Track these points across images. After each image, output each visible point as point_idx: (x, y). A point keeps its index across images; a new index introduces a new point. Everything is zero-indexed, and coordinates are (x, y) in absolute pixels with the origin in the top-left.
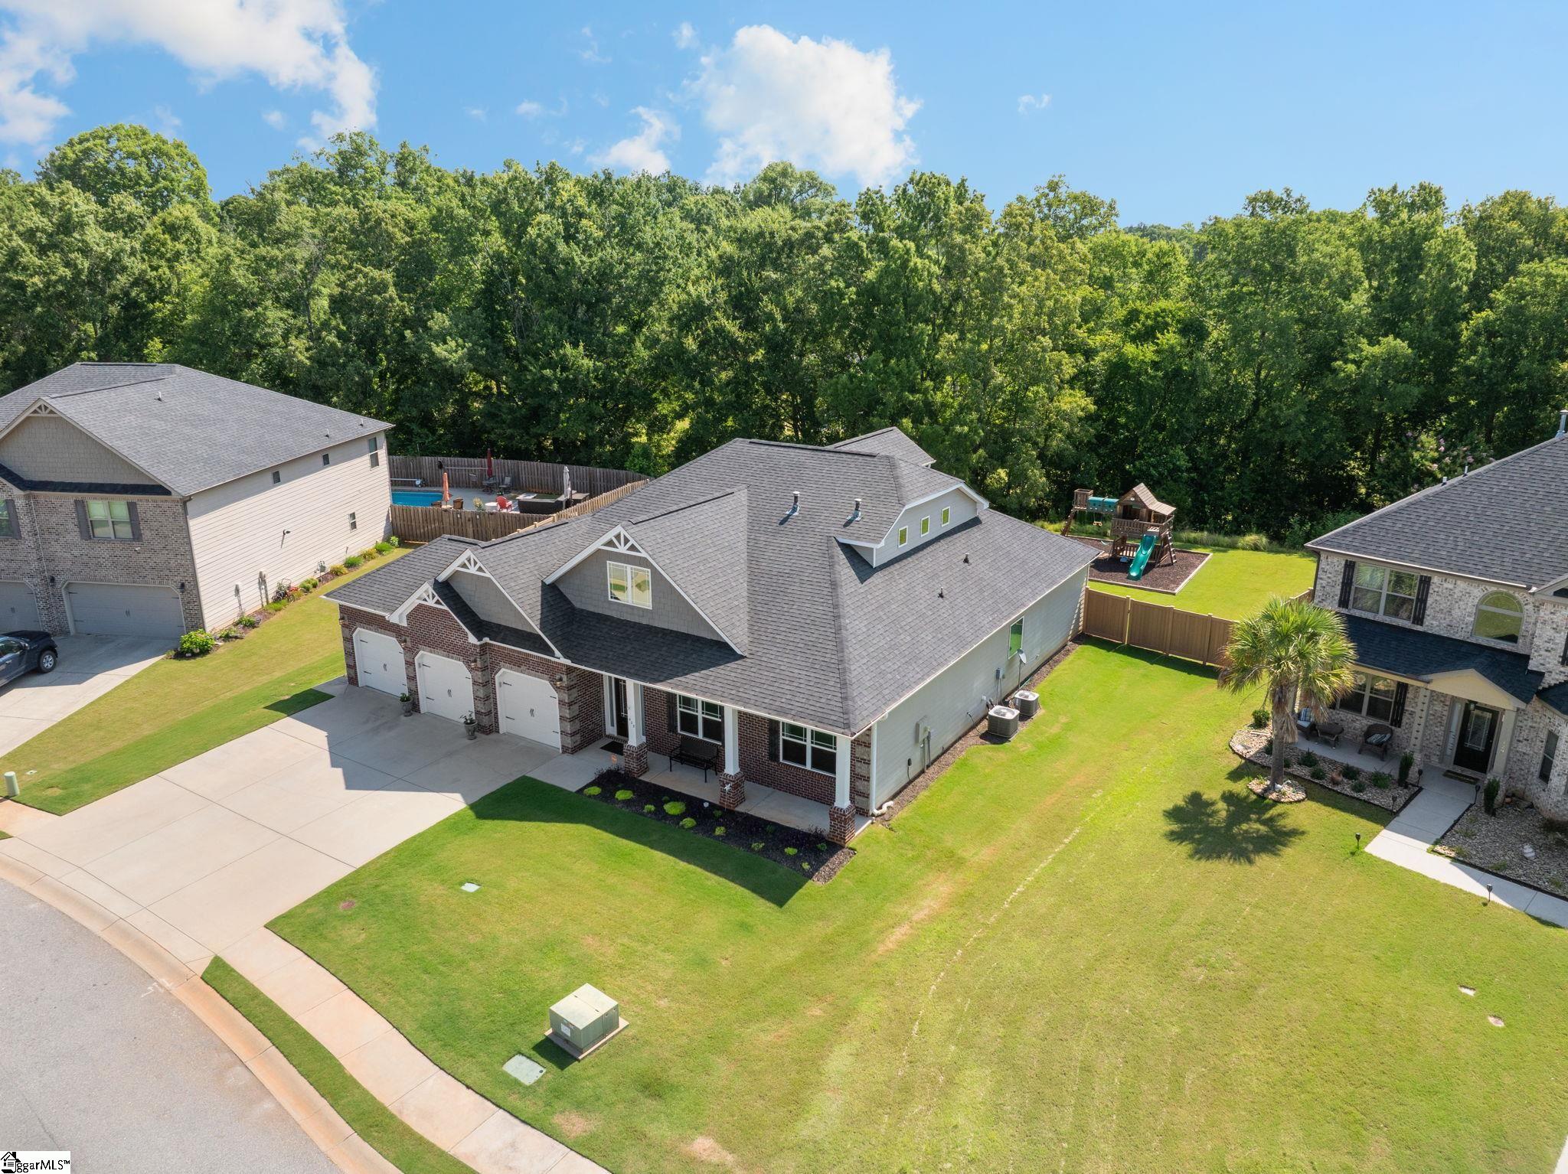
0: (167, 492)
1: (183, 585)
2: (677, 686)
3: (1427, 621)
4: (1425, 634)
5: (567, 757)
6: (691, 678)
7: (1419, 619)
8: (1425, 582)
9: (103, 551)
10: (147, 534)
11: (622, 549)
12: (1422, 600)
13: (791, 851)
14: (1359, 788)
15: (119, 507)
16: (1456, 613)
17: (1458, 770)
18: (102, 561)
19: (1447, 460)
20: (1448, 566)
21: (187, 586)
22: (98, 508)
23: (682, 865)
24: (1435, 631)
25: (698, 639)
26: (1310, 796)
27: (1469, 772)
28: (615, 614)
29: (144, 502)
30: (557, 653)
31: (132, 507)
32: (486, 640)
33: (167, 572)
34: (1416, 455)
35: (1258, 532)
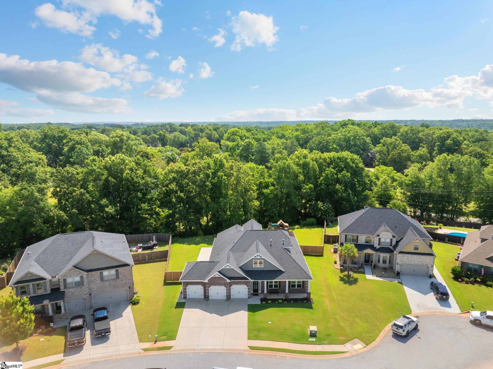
0: (129, 265)
1: (130, 287)
2: (277, 279)
3: (359, 242)
4: (358, 244)
5: (250, 299)
6: (279, 277)
7: (357, 242)
8: (358, 236)
9: (107, 283)
10: (120, 276)
11: (258, 257)
12: (357, 239)
13: (305, 301)
14: (358, 270)
15: (113, 272)
16: (362, 240)
17: (365, 263)
18: (106, 286)
19: (324, 206)
20: (361, 234)
21: (131, 287)
22: (106, 273)
23: (294, 308)
24: (360, 243)
25: (274, 271)
26: (354, 273)
27: (367, 264)
28: (254, 270)
29: (120, 269)
30: (250, 279)
31: (117, 271)
32: (232, 280)
33: (125, 285)
34: (319, 206)
35: (297, 225)
